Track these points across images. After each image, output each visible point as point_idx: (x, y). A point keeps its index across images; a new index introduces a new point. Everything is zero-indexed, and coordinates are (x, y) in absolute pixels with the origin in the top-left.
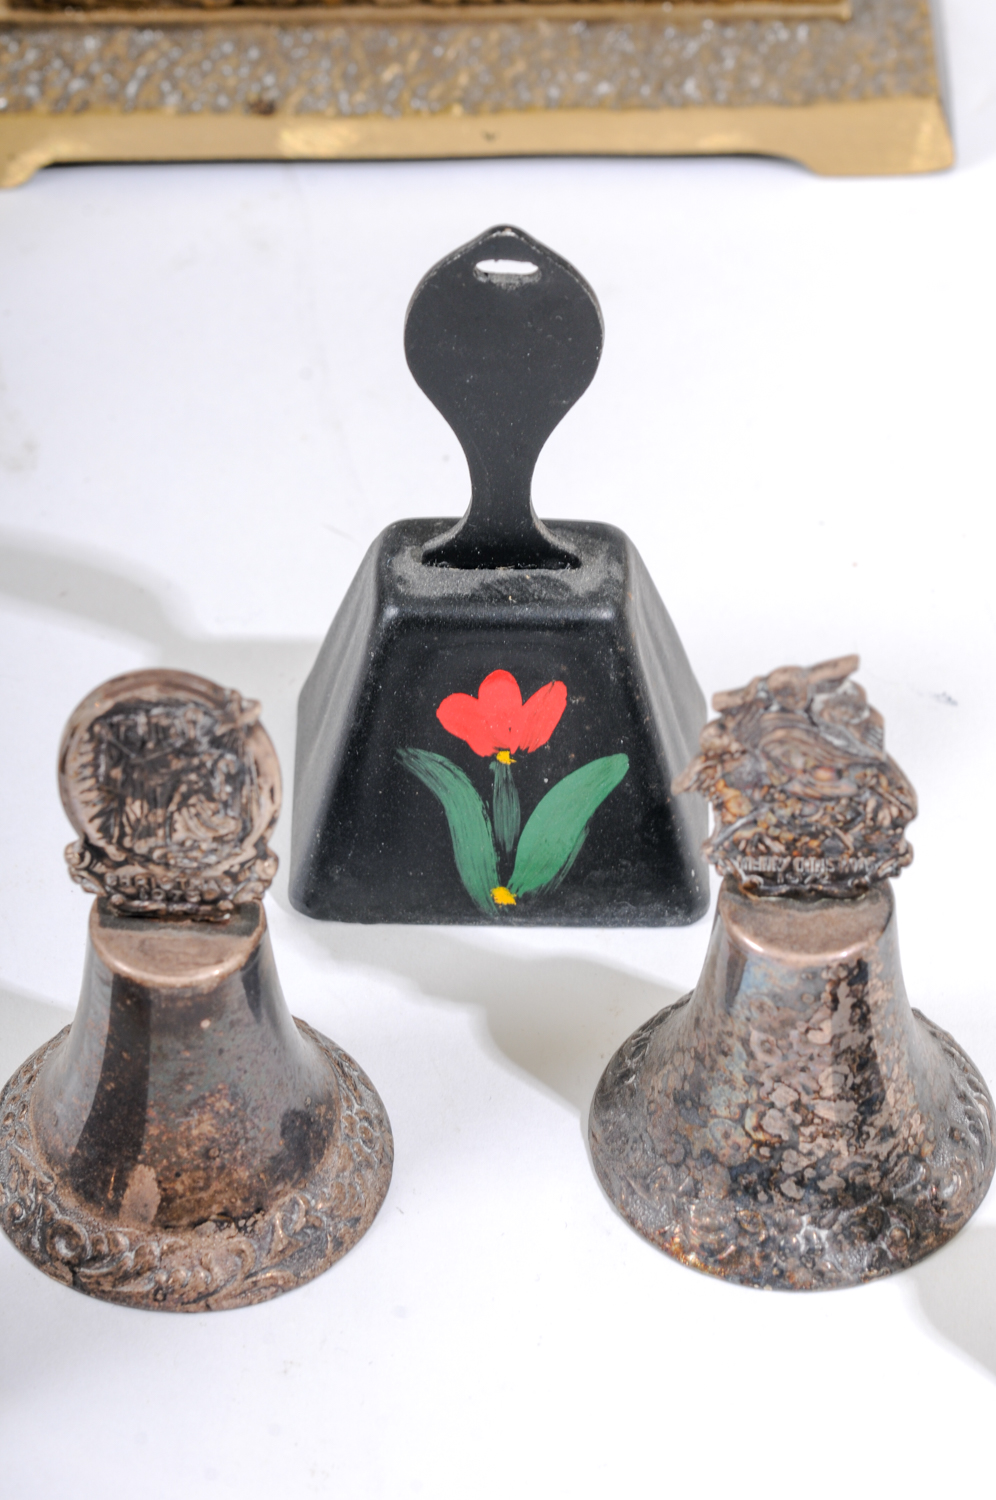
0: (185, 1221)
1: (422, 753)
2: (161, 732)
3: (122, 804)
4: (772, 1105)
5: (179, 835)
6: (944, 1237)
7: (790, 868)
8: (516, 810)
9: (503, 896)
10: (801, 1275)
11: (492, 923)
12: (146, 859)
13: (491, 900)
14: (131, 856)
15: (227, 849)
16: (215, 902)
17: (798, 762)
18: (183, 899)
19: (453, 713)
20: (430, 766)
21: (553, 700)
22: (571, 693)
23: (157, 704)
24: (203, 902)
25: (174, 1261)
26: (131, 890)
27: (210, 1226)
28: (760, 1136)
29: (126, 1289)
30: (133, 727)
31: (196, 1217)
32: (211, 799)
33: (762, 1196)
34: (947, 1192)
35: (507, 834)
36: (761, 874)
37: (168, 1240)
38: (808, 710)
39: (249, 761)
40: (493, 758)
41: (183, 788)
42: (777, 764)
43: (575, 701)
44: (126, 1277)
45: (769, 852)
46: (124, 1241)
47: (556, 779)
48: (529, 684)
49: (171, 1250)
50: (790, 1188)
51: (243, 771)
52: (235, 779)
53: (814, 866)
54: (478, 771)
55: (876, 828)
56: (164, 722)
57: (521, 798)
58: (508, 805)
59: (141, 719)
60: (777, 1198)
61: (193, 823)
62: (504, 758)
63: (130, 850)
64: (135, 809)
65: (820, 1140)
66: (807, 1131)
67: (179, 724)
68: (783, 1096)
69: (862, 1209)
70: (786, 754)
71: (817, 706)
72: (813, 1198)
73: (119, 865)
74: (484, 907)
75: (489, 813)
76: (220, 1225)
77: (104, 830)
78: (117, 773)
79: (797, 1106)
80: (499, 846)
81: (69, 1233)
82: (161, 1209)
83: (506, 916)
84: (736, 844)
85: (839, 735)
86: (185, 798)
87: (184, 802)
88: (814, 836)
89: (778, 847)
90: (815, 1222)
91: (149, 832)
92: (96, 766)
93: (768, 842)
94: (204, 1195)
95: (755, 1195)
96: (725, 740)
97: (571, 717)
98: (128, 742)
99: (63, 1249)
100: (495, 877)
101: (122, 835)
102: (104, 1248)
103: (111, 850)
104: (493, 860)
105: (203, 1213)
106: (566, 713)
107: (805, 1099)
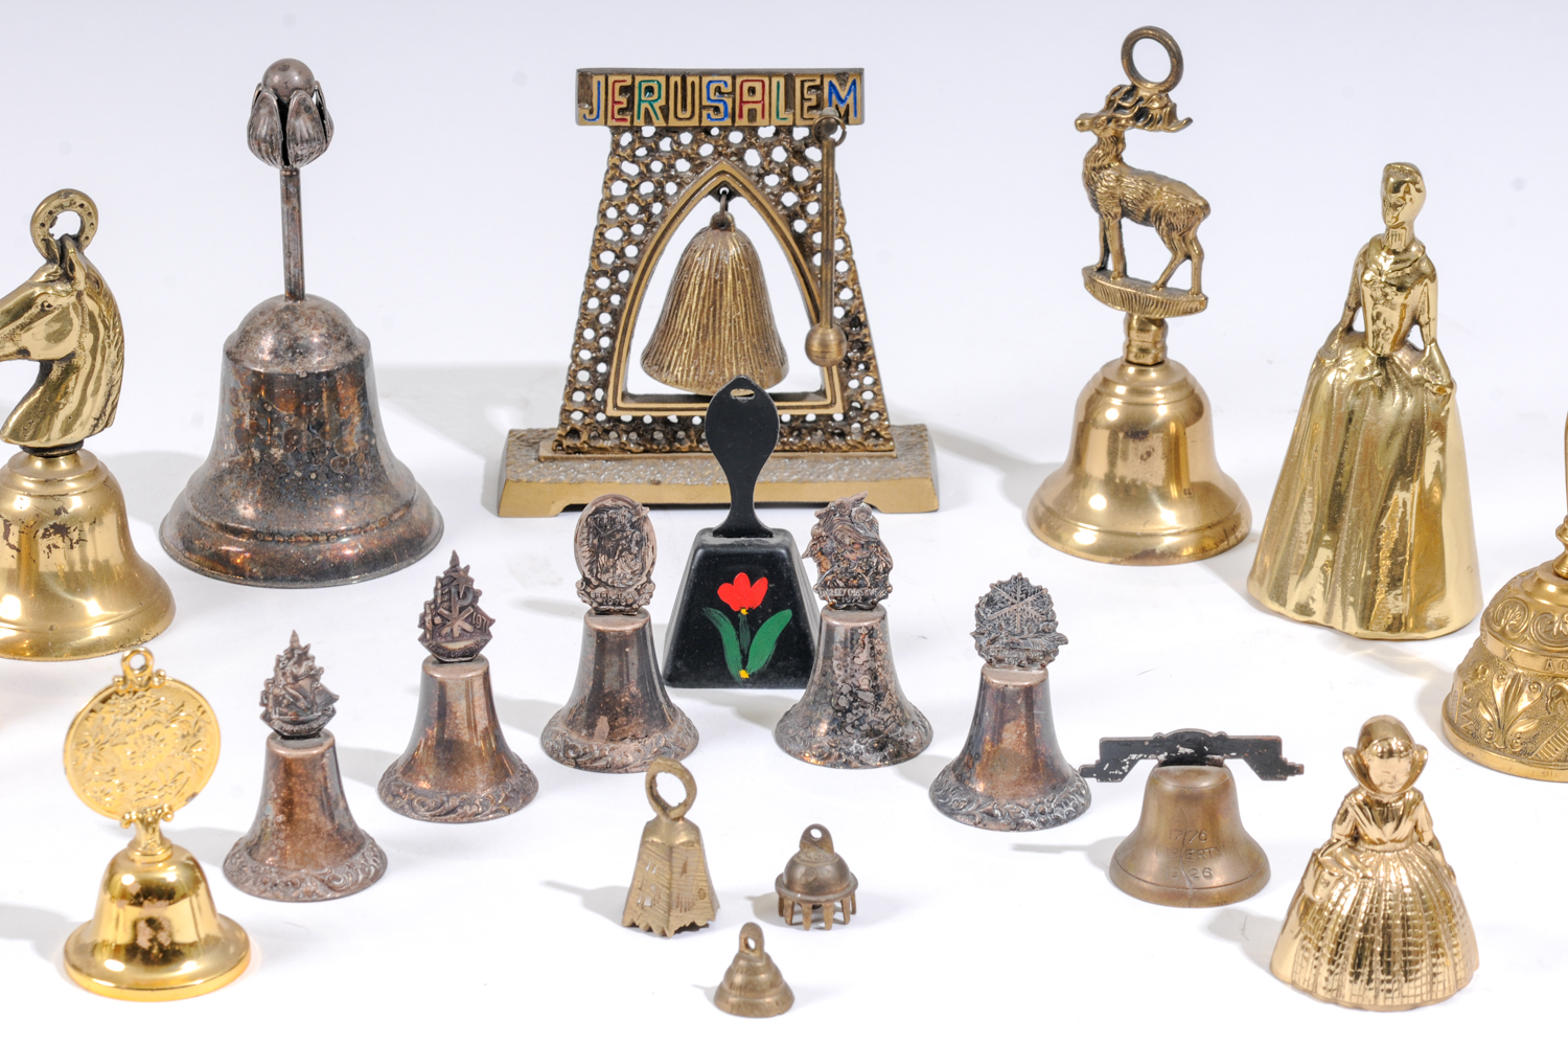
0: (618, 738)
1: (712, 610)
2: (612, 520)
3: (598, 557)
4: (842, 694)
5: (618, 572)
6: (910, 757)
7: (846, 595)
8: (749, 634)
9: (744, 674)
10: (855, 763)
11: (740, 687)
12: (606, 584)
13: (739, 676)
14: (602, 583)
15: (636, 578)
16: (631, 605)
17: (847, 541)
18: (619, 604)
19: (725, 592)
20: (715, 615)
21: (762, 585)
22: (769, 582)
23: (611, 508)
24: (627, 605)
25: (614, 753)
26: (599, 600)
27: (627, 740)
28: (837, 708)
29: (595, 764)
30: (602, 519)
31: (623, 736)
32: (631, 553)
33: (839, 733)
34: (911, 741)
35: (745, 646)
36: (836, 598)
37: (612, 745)
38: (850, 516)
39: (644, 534)
40: (739, 612)
41: (620, 548)
42: (840, 542)
43: (771, 586)
44: (596, 760)
45: (838, 586)
46: (595, 748)
47: (764, 621)
48: (753, 579)
49: (613, 749)
50: (849, 729)
51: (642, 539)
52: (638, 543)
53: (856, 593)
54: (734, 617)
55: (877, 573)
56: (614, 516)
57: (751, 630)
58: (745, 633)
59: (605, 516)
60: (844, 733)
61: (624, 565)
62: (744, 612)
63: (600, 580)
64: (602, 559)
65: (860, 709)
66: (855, 704)
67: (619, 518)
68: (846, 689)
69: (877, 738)
70: (843, 537)
71: (853, 514)
72: (858, 733)
73: (596, 587)
74: (737, 679)
75: (738, 637)
76: (632, 740)
77: (591, 571)
78: (596, 541)
79: (851, 693)
80: (742, 652)
81: (573, 748)
82: (609, 733)
83: (745, 684)
84: (826, 582)
85: (862, 528)
86: (621, 552)
87: (620, 556)
88: (855, 578)
89: (841, 584)
90: (859, 742)
91: (607, 571)
92: (588, 540)
93: (838, 581)
94: (626, 728)
95: (836, 733)
96: (820, 530)
97: (770, 593)
98: (600, 526)
99: (572, 754)
100: (741, 665)
101: (597, 572)
102: (588, 750)
103: (593, 580)
104: (740, 658)
105: (625, 735)
106: (768, 591)
107: (854, 690)
